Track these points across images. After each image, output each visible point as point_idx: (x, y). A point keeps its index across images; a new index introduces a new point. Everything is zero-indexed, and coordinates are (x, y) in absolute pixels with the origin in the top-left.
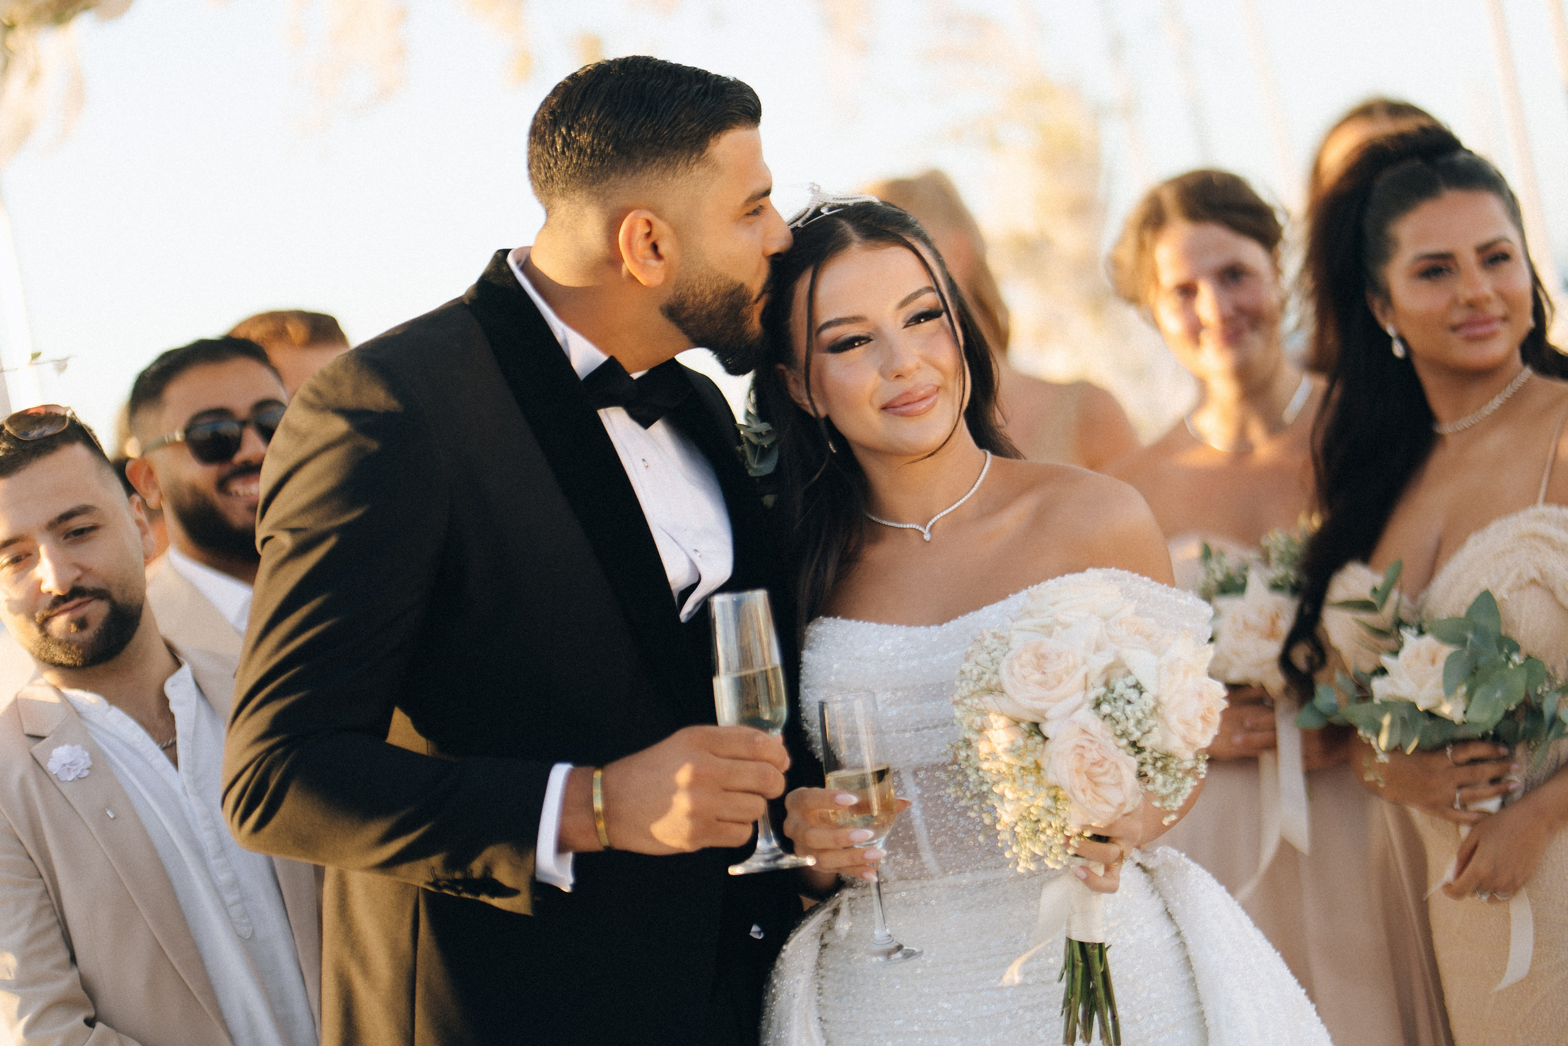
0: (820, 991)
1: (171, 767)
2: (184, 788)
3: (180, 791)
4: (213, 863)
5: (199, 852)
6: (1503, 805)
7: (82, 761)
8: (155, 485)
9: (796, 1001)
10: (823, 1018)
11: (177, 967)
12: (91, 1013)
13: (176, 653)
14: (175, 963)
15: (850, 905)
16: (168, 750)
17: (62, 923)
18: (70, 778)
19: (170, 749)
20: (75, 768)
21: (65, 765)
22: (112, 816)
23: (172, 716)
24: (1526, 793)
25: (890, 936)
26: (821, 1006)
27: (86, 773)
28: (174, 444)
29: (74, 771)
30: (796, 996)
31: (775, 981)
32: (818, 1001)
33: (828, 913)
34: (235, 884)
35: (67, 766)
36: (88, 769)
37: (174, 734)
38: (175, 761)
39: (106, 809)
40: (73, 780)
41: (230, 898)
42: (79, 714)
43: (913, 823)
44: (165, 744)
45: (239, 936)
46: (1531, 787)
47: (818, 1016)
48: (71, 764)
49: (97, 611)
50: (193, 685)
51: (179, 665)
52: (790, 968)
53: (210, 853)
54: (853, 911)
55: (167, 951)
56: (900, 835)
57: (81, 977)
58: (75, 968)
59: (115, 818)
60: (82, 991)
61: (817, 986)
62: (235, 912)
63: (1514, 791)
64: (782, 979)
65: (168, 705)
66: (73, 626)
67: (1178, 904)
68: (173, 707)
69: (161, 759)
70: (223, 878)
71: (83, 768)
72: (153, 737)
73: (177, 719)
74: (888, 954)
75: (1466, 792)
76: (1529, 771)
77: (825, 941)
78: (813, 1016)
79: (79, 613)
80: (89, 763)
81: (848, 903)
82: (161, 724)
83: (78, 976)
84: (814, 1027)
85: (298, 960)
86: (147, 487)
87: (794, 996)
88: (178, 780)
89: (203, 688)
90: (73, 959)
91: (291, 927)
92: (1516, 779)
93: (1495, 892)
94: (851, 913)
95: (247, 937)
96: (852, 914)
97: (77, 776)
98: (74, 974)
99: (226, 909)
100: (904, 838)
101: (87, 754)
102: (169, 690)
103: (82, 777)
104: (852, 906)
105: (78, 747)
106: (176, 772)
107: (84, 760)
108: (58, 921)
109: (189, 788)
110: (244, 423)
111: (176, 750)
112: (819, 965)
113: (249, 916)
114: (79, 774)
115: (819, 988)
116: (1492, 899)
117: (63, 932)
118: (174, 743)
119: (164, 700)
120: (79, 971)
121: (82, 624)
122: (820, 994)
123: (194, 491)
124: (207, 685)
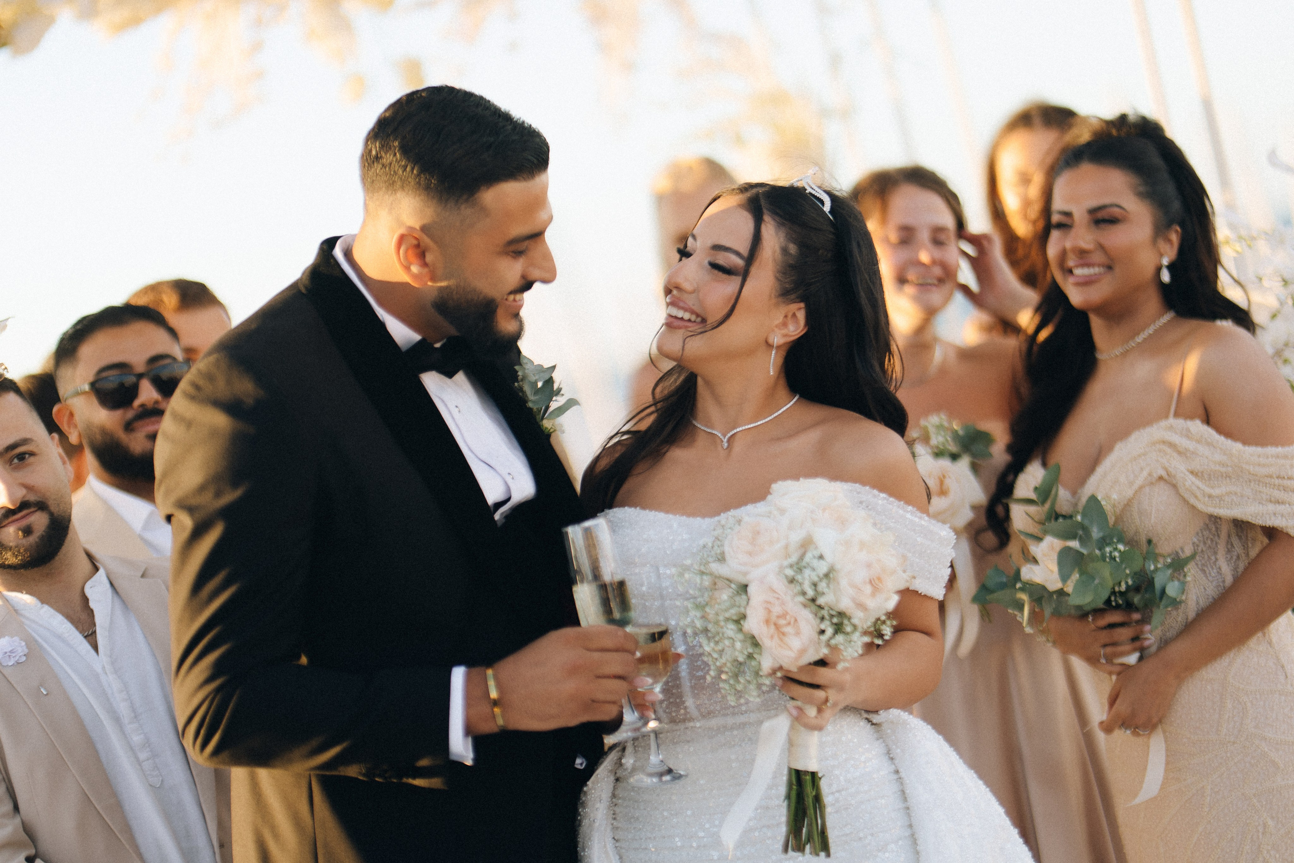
0: (614, 816)
1: (93, 652)
2: (104, 668)
3: (99, 670)
4: (129, 728)
5: (117, 720)
6: (1141, 659)
7: (20, 650)
8: (76, 426)
9: (597, 824)
10: (616, 838)
11: (101, 812)
12: (32, 852)
13: (95, 560)
14: (98, 807)
15: (634, 744)
16: (90, 638)
17: (7, 781)
18: (10, 664)
19: (91, 636)
20: (14, 655)
21: (6, 653)
22: (45, 693)
23: (92, 611)
24: (1160, 649)
25: (662, 761)
26: (615, 829)
27: (24, 659)
28: (85, 393)
29: (13, 657)
30: (596, 821)
31: (580, 810)
32: (612, 824)
33: (618, 752)
34: (147, 743)
35: (8, 654)
36: (25, 655)
37: (95, 625)
38: (95, 648)
39: (40, 687)
40: (13, 665)
41: (142, 756)
42: (16, 611)
43: (680, 675)
44: (86, 634)
45: (151, 785)
46: (1165, 643)
47: (613, 836)
48: (11, 652)
49: (40, 521)
50: (108, 585)
51: (97, 569)
52: (590, 799)
53: (126, 721)
54: (637, 749)
55: (92, 799)
56: (670, 684)
57: (23, 823)
58: (18, 815)
59: (47, 694)
60: (23, 833)
61: (612, 812)
62: (147, 765)
63: (1148, 647)
64: (584, 808)
65: (88, 603)
66: (20, 533)
67: (899, 750)
68: (92, 605)
69: (84, 646)
70: (137, 739)
71: (21, 654)
72: (77, 628)
73: (95, 613)
74: (661, 775)
75: (1109, 650)
76: (1163, 631)
77: (618, 775)
78: (609, 835)
79: (24, 523)
80: (26, 651)
81: (632, 742)
82: (84, 616)
83: (21, 823)
84: (610, 845)
85: (200, 801)
86: (69, 427)
87: (594, 821)
88: (99, 662)
89: (116, 585)
90: (16, 808)
91: (193, 776)
92: (1151, 637)
93: (1137, 728)
94: (635, 750)
95: (158, 786)
96: (636, 752)
97: (16, 662)
98: (17, 821)
99: (140, 765)
100: (673, 687)
101: (23, 644)
102: (88, 591)
103: (21, 662)
104: (635, 745)
105: (17, 639)
106: (97, 656)
107: (21, 649)
108: (4, 778)
109: (108, 668)
110: (140, 376)
111: (96, 637)
112: (614, 796)
113: (158, 769)
114: (18, 660)
115: (614, 814)
116: (1135, 734)
117: (7, 788)
118: (95, 632)
119: (85, 600)
120: (22, 819)
121: (28, 531)
122: (615, 819)
123: (104, 431)
124: (118, 583)
